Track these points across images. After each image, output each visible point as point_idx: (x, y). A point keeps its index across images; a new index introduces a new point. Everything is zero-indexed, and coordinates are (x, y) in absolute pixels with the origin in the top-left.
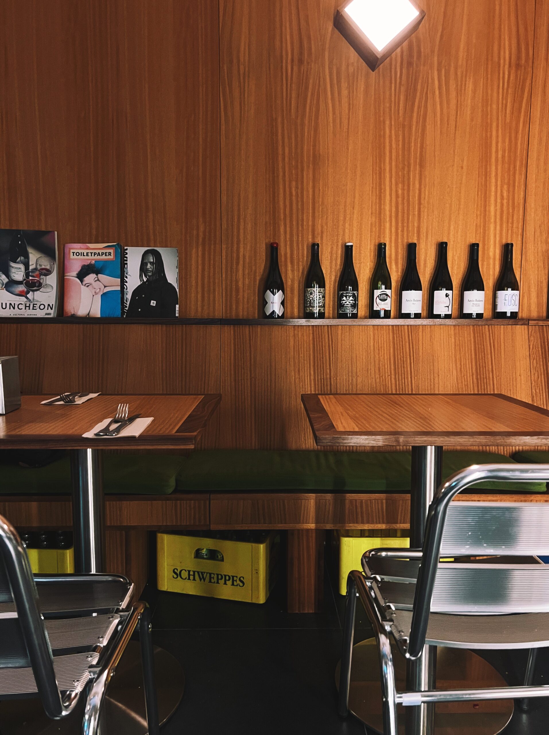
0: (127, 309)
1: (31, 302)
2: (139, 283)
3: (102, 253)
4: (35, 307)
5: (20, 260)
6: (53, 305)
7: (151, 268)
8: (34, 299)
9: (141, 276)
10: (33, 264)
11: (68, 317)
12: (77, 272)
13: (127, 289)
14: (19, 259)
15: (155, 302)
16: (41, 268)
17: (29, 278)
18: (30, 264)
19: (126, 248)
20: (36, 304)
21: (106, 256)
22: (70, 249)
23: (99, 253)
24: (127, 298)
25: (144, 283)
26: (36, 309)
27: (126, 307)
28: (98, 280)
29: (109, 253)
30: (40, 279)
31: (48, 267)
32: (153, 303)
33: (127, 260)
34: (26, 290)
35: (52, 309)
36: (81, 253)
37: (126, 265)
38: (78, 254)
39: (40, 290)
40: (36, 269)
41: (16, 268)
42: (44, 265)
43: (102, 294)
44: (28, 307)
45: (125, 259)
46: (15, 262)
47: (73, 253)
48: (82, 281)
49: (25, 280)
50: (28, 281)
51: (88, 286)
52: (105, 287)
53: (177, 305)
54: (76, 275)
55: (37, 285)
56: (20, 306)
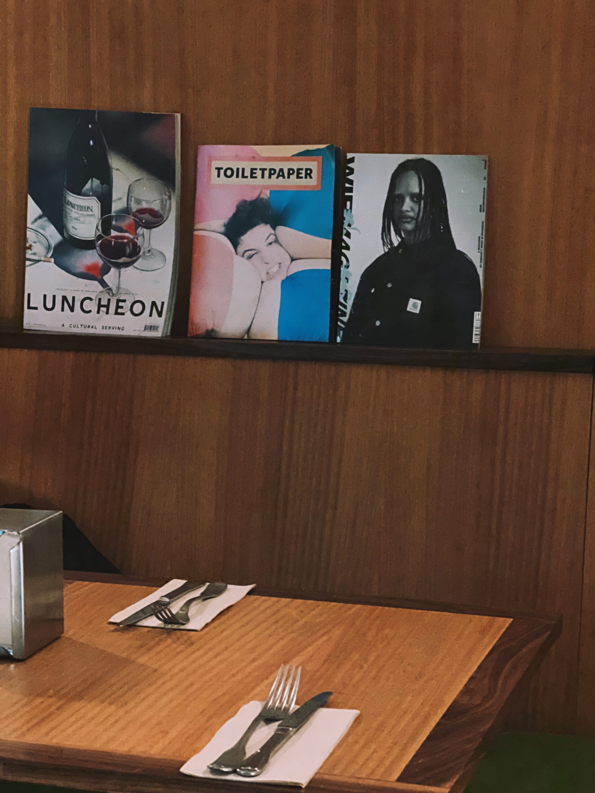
0: (345, 319)
1: (113, 295)
2: (380, 250)
3: (289, 170)
4: (122, 307)
5: (92, 188)
6: (163, 303)
7: (412, 209)
8: (119, 288)
9: (385, 231)
10: (120, 199)
11: (197, 337)
12: (226, 221)
13: (347, 267)
14: (88, 186)
15: (419, 303)
16: (139, 207)
17: (110, 234)
18: (114, 197)
19: (349, 156)
20: (124, 301)
21: (298, 177)
22: (211, 159)
23: (281, 170)
24: (346, 291)
25: (393, 250)
26: (123, 314)
27: (344, 314)
28: (277, 241)
29: (307, 170)
30: (136, 235)
31: (156, 206)
32: (415, 306)
33: (351, 190)
34: (101, 262)
35: (160, 314)
36: (238, 169)
37: (348, 203)
38: (229, 173)
39: (135, 265)
40: (126, 211)
41: (81, 208)
42: (147, 202)
43: (284, 278)
44: (104, 306)
45: (347, 185)
46: (78, 192)
47: (219, 169)
48: (235, 245)
49: (99, 237)
50: (106, 239)
51: (250, 257)
52: (293, 260)
53: (476, 313)
54: (222, 229)
55: (128, 251)
56: (87, 305)
